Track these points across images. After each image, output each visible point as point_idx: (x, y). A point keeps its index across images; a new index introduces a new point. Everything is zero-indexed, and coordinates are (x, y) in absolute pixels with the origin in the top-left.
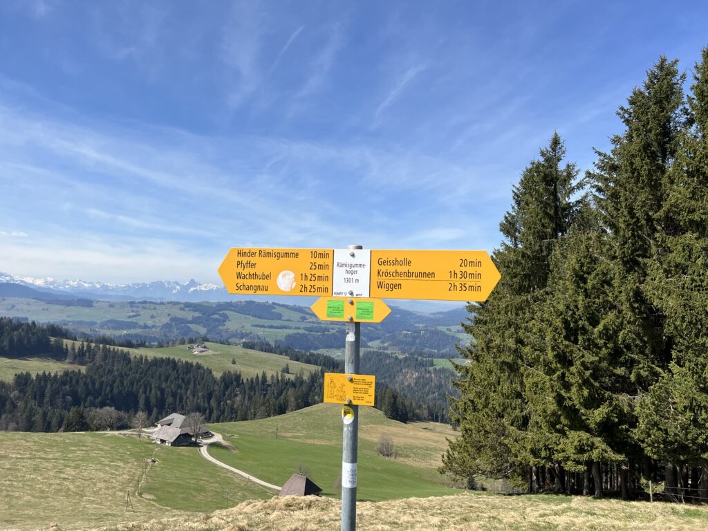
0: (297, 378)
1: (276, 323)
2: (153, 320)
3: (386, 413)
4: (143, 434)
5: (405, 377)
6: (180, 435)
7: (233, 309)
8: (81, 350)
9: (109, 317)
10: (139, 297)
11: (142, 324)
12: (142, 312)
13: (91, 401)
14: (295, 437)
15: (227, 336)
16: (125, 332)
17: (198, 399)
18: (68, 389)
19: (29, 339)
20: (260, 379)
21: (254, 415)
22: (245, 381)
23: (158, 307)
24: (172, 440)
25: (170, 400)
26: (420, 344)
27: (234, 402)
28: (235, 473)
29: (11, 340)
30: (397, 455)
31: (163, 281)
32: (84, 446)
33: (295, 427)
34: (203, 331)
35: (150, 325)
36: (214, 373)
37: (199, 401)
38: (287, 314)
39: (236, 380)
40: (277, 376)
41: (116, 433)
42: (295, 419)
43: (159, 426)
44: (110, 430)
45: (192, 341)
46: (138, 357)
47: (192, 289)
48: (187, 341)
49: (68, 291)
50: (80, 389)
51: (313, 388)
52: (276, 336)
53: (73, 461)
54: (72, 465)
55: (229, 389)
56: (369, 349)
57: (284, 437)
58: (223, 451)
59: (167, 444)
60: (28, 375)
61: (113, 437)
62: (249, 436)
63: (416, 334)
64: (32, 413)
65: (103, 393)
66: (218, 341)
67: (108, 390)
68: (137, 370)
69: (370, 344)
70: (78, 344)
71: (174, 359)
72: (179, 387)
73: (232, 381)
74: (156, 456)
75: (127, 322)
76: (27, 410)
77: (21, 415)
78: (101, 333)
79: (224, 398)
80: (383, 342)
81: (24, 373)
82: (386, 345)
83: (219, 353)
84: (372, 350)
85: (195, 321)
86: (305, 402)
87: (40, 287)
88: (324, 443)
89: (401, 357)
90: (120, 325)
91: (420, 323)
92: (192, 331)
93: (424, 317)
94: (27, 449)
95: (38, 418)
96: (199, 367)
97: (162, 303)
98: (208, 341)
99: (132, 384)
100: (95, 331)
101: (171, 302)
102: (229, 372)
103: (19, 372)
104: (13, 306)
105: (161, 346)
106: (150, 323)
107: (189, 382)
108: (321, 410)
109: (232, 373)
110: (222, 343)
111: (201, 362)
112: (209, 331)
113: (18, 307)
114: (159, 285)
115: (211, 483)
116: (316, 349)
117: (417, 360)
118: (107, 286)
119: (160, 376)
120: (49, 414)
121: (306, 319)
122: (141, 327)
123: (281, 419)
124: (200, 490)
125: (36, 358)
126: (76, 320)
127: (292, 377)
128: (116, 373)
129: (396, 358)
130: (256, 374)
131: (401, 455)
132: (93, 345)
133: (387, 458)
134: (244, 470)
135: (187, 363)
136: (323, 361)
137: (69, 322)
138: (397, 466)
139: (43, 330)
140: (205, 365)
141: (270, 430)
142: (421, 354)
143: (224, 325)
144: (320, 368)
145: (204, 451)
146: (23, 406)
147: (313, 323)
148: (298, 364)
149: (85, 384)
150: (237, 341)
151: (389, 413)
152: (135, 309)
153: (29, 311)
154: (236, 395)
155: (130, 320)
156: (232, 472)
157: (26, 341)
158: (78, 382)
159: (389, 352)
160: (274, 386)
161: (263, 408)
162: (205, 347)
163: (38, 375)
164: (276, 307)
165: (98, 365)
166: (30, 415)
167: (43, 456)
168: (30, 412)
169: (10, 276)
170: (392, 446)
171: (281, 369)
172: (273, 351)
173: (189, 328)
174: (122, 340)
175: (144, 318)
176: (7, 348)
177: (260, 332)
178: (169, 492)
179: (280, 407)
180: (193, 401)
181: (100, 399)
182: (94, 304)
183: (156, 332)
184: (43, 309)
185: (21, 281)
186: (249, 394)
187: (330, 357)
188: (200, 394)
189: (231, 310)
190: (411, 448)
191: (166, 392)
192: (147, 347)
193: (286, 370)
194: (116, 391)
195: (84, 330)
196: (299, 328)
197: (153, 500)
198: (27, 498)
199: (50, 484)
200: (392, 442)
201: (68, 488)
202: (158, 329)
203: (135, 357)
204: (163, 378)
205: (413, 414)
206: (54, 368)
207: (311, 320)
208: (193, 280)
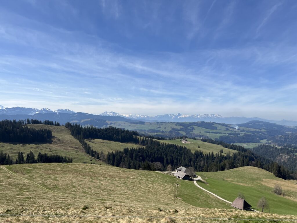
0: (227, 155)
1: (214, 131)
2: (165, 129)
3: (275, 174)
4: (171, 174)
5: (282, 157)
6: (185, 175)
7: (196, 124)
8: (143, 140)
9: (150, 128)
10: (160, 120)
11: (162, 131)
12: (161, 126)
13: (148, 159)
14: (232, 181)
15: (194, 136)
16: (156, 134)
17: (186, 161)
18: (140, 154)
19: (127, 136)
20: (211, 155)
21: (211, 170)
22: (204, 155)
23: (167, 124)
24: (183, 177)
25: (175, 161)
26: (289, 141)
27: (200, 164)
28: (210, 194)
29: (122, 136)
30: (284, 195)
31: (168, 114)
32: (152, 176)
33: (230, 177)
34: (184, 134)
35: (165, 131)
36: (191, 151)
37: (186, 162)
38: (219, 127)
39: (200, 155)
40: (218, 154)
41: (162, 172)
42: (230, 173)
43: (176, 171)
44: (159, 171)
45: (181, 138)
46: (163, 143)
47: (179, 117)
48: (179, 138)
49: (136, 118)
50: (144, 155)
51: (235, 160)
52: (215, 136)
53: (151, 181)
54: (151, 183)
55: (198, 158)
56: (261, 144)
57: (226, 180)
58: (203, 184)
59: (181, 179)
60: (128, 149)
61: (161, 174)
62: (212, 178)
63: (286, 137)
64: (130, 163)
65: (152, 157)
66: (191, 138)
67: (153, 156)
68: (163, 148)
69: (261, 141)
70: (142, 138)
71: (175, 145)
72: (178, 156)
73: (199, 155)
74: (178, 183)
75: (156, 130)
76: (129, 161)
77: (127, 163)
78: (148, 134)
79: (197, 162)
80: (268, 141)
81: (127, 148)
82: (270, 142)
83: (192, 143)
84: (263, 144)
85: (181, 130)
86: (233, 166)
87: (127, 117)
88: (245, 185)
89: (279, 148)
90: (154, 131)
91: (288, 131)
92: (180, 134)
93: (291, 128)
94: (135, 175)
95: (132, 164)
96: (185, 148)
97: (168, 123)
98: (187, 138)
99: (161, 154)
100: (146, 133)
101: (172, 122)
102: (198, 151)
103: (125, 148)
105: (170, 139)
106: (164, 130)
107: (182, 154)
108: (241, 170)
109: (199, 151)
110: (193, 139)
111: (186, 146)
112: (187, 134)
113: (121, 125)
114: (166, 116)
115: (201, 196)
116: (234, 143)
117: (288, 150)
118: (149, 117)
119: (171, 151)
120: (136, 163)
121: (228, 129)
122: (161, 132)
123: (224, 173)
124: (198, 199)
125: (129, 143)
126: (139, 129)
127: (225, 155)
128: (156, 149)
129: (276, 148)
130: (209, 152)
131: (286, 195)
132: (147, 138)
133: (279, 196)
134: (214, 193)
135: (180, 146)
136: (239, 149)
137: (138, 130)
138: (285, 200)
139: (131, 133)
140: (188, 148)
141: (220, 177)
142: (290, 147)
143: (193, 132)
144: (238, 152)
145: (195, 182)
146: (127, 160)
147: (232, 131)
148: (227, 149)
149: (146, 153)
150: (198, 138)
151: (277, 174)
152: (159, 125)
154: (201, 161)
155: (157, 129)
156: (209, 193)
157: (126, 137)
158: (143, 152)
159: (272, 145)
160: (217, 158)
161: (215, 167)
162: (187, 140)
163: (131, 149)
164: (214, 124)
165: (149, 146)
166: (129, 163)
167: (141, 179)
168: (130, 162)
169: (118, 114)
170: (281, 190)
171: (219, 151)
172: (215, 143)
173: (179, 132)
174: (156, 137)
175: (162, 129)
176: (120, 139)
177: (208, 135)
178: (186, 198)
179: (222, 167)
180: (184, 162)
181: (151, 159)
182: (145, 123)
183: (167, 134)
184: (129, 125)
185: (122, 116)
186: (207, 161)
187: (242, 147)
188: (187, 159)
189: (195, 125)
190: (292, 192)
191: (174, 158)
192: (165, 140)
193: (222, 151)
194: (156, 156)
195: (142, 133)
196: (225, 133)
197: (181, 200)
198: (140, 193)
199: (146, 189)
200: (281, 188)
201: (152, 191)
202: (168, 133)
203: (162, 143)
204: (172, 152)
205: (289, 176)
206: (135, 146)
207: (231, 130)
208: (179, 113)
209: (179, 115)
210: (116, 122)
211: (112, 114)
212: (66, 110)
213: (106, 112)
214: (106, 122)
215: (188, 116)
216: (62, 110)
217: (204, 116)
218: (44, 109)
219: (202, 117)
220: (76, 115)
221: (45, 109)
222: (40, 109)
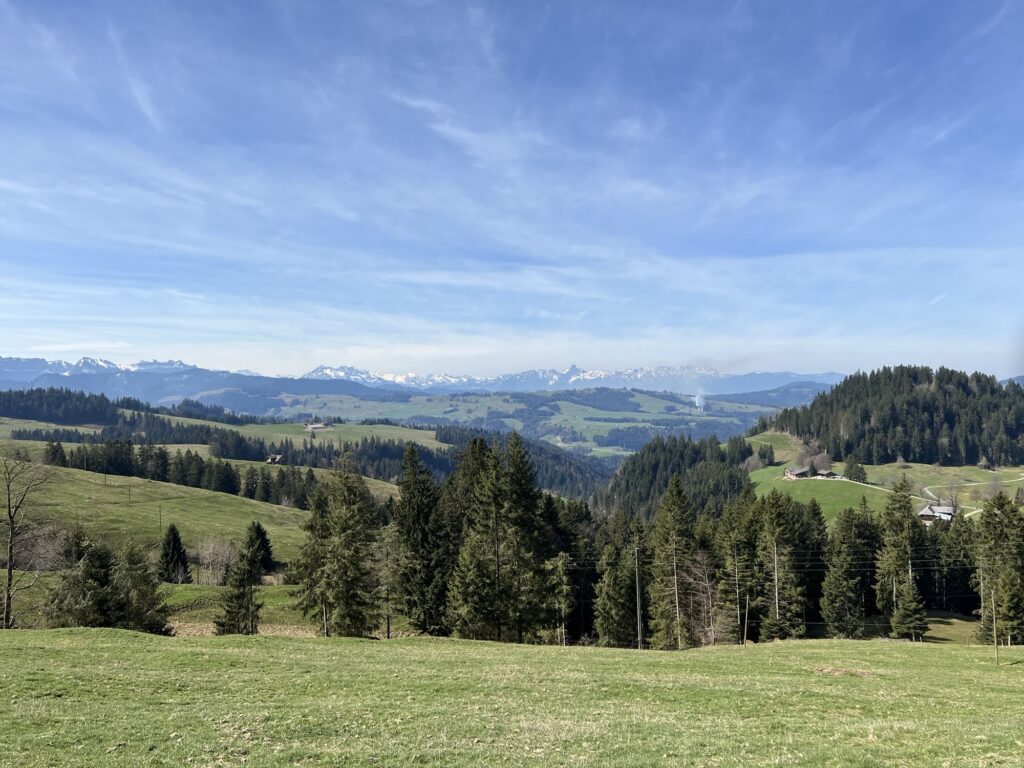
2: (468, 414)
7: (573, 398)
12: (461, 406)
23: (481, 399)
34: (518, 426)
38: (649, 404)
47: (574, 378)
75: (441, 419)
85: (515, 414)
92: (504, 426)
101: (497, 393)
104: (325, 404)
112: (525, 427)
113: (329, 405)
114: (532, 376)
118: (474, 380)
121: (674, 410)
143: (549, 419)
152: (454, 403)
153: (340, 409)
164: (636, 394)
169: (367, 373)
175: (459, 413)
189: (569, 400)
196: (645, 421)
207: (681, 411)
208: (574, 367)
209: (574, 370)
210: (314, 396)
211: (342, 374)
212: (171, 363)
213: (323, 368)
214: (280, 397)
215: (603, 373)
216: (155, 362)
217: (656, 373)
218: (87, 362)
219: (651, 376)
220: (185, 377)
221: (92, 361)
222: (74, 363)
